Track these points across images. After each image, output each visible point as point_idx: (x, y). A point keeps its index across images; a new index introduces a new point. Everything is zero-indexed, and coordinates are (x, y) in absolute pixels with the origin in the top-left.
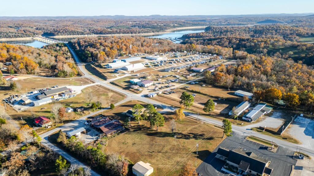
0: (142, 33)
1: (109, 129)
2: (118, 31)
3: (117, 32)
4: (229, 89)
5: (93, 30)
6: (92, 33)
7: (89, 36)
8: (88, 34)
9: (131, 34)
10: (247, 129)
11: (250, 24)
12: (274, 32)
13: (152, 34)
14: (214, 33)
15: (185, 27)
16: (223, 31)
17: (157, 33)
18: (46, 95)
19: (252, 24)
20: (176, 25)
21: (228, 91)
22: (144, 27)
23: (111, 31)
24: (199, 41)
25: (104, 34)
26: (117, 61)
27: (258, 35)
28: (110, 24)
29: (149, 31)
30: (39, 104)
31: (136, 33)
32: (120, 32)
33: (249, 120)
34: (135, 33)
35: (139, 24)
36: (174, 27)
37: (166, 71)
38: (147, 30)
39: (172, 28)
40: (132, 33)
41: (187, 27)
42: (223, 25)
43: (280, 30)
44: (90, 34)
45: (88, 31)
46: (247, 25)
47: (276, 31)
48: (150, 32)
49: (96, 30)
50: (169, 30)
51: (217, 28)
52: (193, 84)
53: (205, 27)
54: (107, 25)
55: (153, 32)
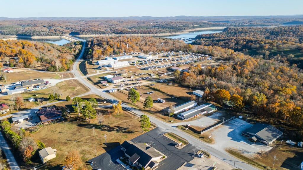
0: (159, 33)
2: (137, 31)
3: (135, 32)
4: (190, 89)
5: (114, 30)
6: (113, 33)
7: (109, 35)
8: (109, 33)
10: (173, 126)
11: (274, 25)
13: (169, 34)
15: (205, 27)
17: (174, 34)
18: (22, 86)
19: (276, 25)
20: (195, 25)
21: (189, 90)
22: (163, 27)
23: (131, 31)
25: (124, 34)
26: (108, 59)
27: (273, 37)
28: (133, 24)
29: (166, 31)
30: (11, 93)
31: (153, 33)
32: (138, 32)
34: (152, 33)
35: (159, 25)
36: (193, 27)
37: (146, 69)
38: (164, 31)
39: (191, 29)
40: (149, 33)
41: (207, 27)
42: (245, 26)
44: (111, 34)
45: (109, 31)
46: (271, 26)
47: (294, 32)
48: (167, 33)
49: (116, 30)
50: (186, 31)
52: (161, 83)
53: (224, 28)
54: (130, 25)
55: (170, 32)
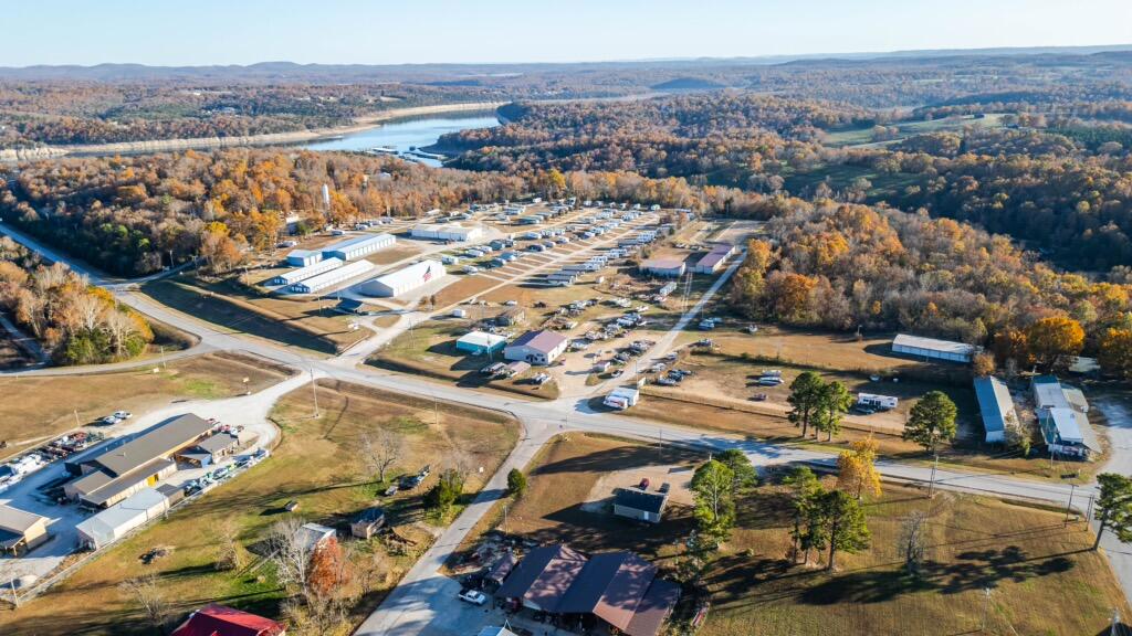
0: (266, 133)
1: (630, 607)
2: (159, 128)
3: (151, 134)
4: (858, 334)
5: (40, 128)
6: (37, 140)
7: (22, 153)
8: (17, 145)
9: (217, 139)
11: (635, 93)
12: (740, 115)
13: (307, 134)
14: (553, 127)
15: (421, 105)
16: (579, 118)
17: (326, 132)
18: (113, 474)
19: (640, 93)
20: (384, 99)
21: (856, 340)
22: (257, 108)
23: (125, 127)
24: (522, 158)
25: (97, 142)
26: (306, 262)
28: (102, 98)
29: (291, 124)
30: (111, 534)
31: (239, 135)
32: (168, 131)
33: (1076, 453)
34: (236, 134)
35: (235, 98)
36: (381, 106)
37: (554, 283)
38: (283, 122)
39: (373, 111)
40: (221, 135)
41: (427, 105)
42: (550, 97)
43: (757, 109)
44: (30, 146)
45: (14, 133)
46: (626, 95)
47: (746, 112)
48: (298, 129)
49: (51, 125)
50: (363, 120)
51: (552, 109)
52: (711, 329)
53: (496, 105)
54: (90, 102)
55: (309, 127)
